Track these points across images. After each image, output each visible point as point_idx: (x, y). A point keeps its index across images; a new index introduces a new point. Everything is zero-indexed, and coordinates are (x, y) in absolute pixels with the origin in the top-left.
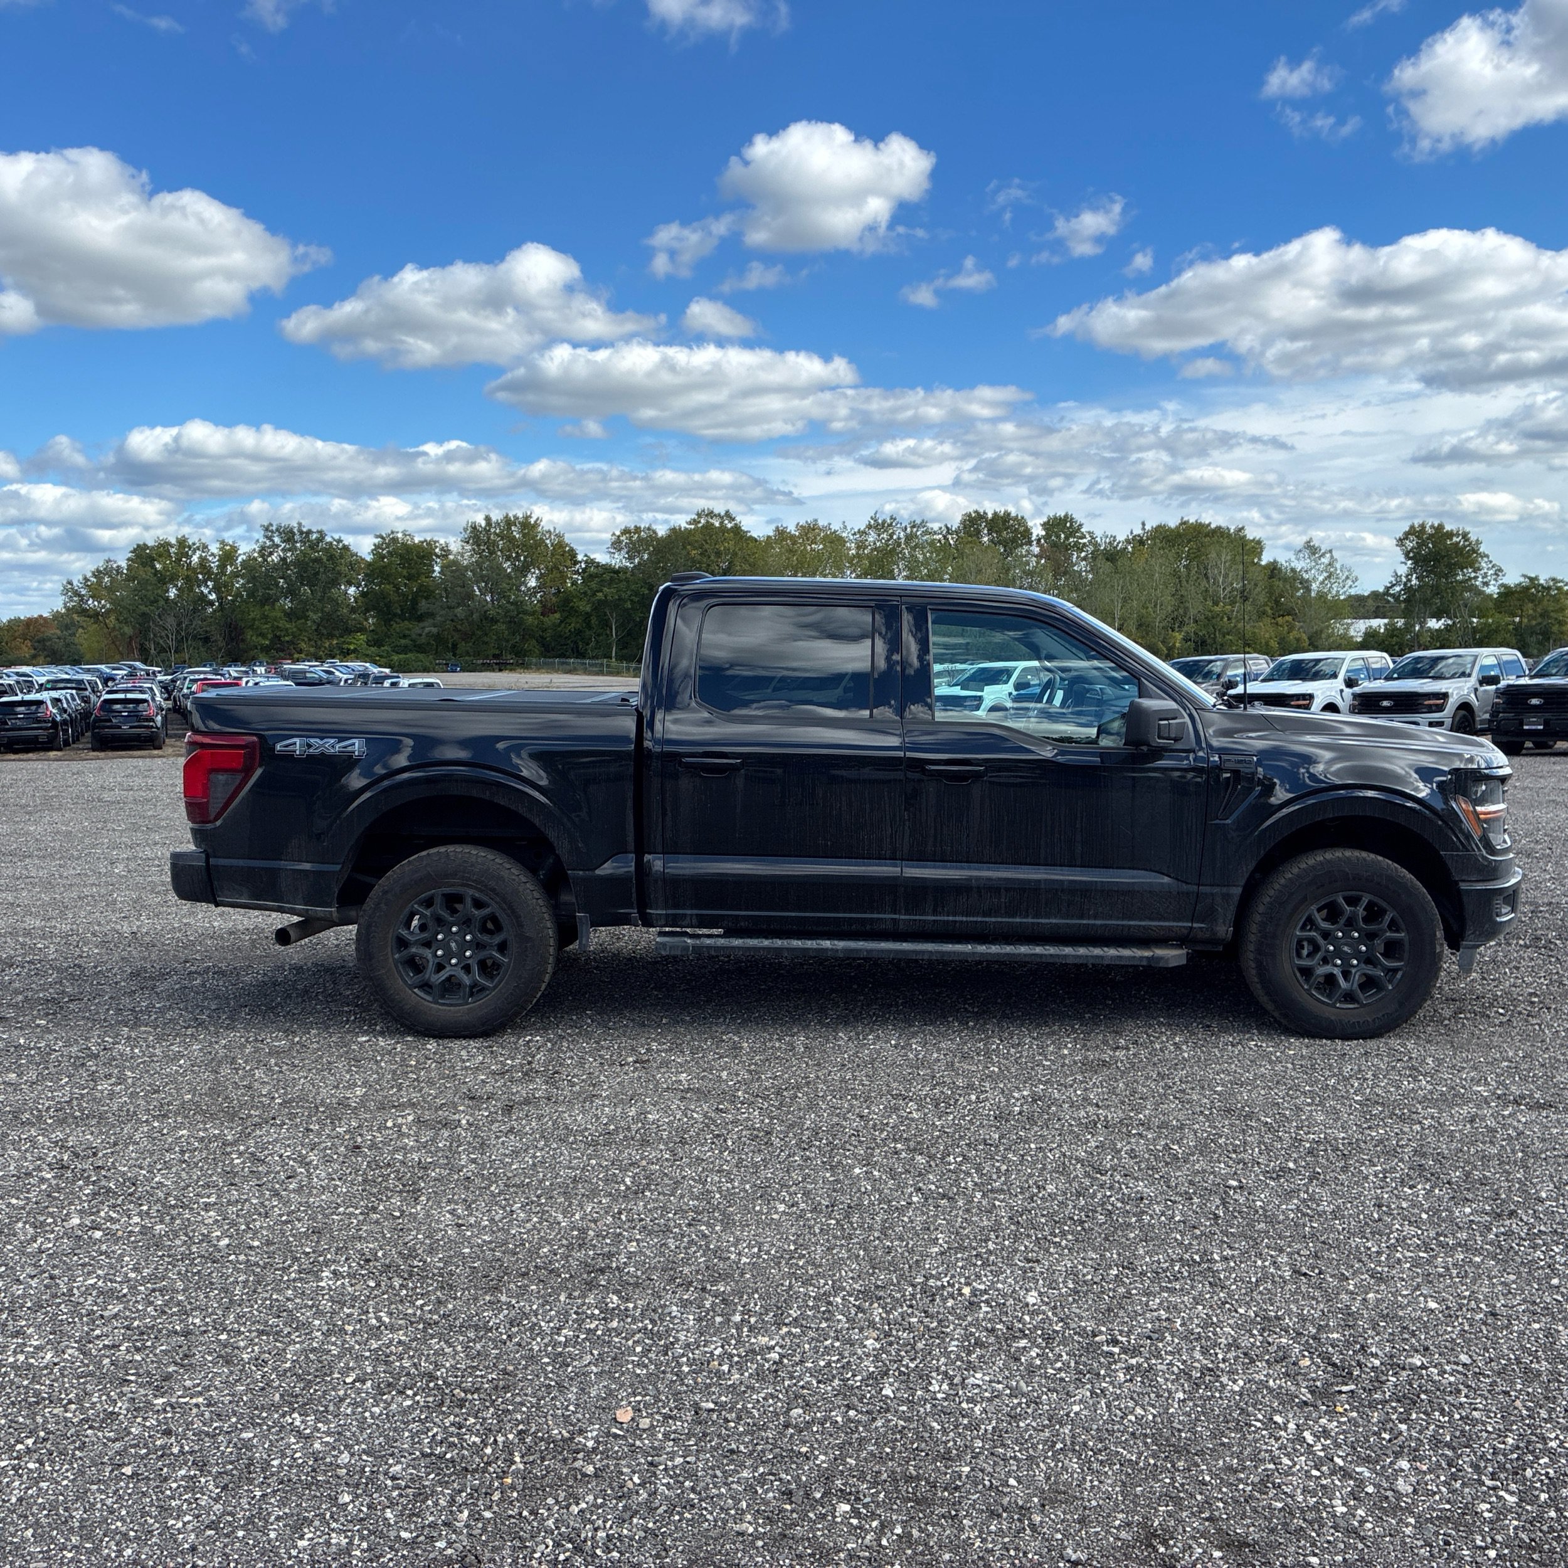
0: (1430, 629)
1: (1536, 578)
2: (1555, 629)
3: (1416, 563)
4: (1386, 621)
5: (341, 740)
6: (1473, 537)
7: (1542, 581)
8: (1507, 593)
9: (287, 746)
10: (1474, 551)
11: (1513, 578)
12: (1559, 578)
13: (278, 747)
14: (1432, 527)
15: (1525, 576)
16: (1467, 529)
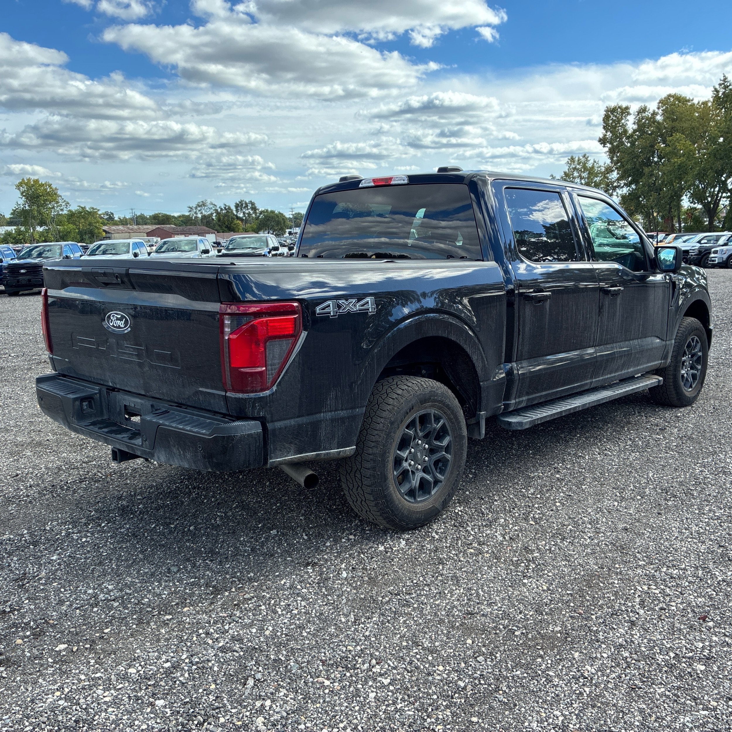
0: (38, 232)
1: (85, 208)
2: (96, 231)
3: (27, 198)
4: (15, 227)
5: (359, 300)
6: (54, 186)
7: (87, 209)
8: (72, 215)
9: (323, 309)
10: (55, 194)
11: (74, 208)
12: (95, 207)
13: (318, 310)
14: (34, 181)
15: (80, 206)
16: (50, 183)
